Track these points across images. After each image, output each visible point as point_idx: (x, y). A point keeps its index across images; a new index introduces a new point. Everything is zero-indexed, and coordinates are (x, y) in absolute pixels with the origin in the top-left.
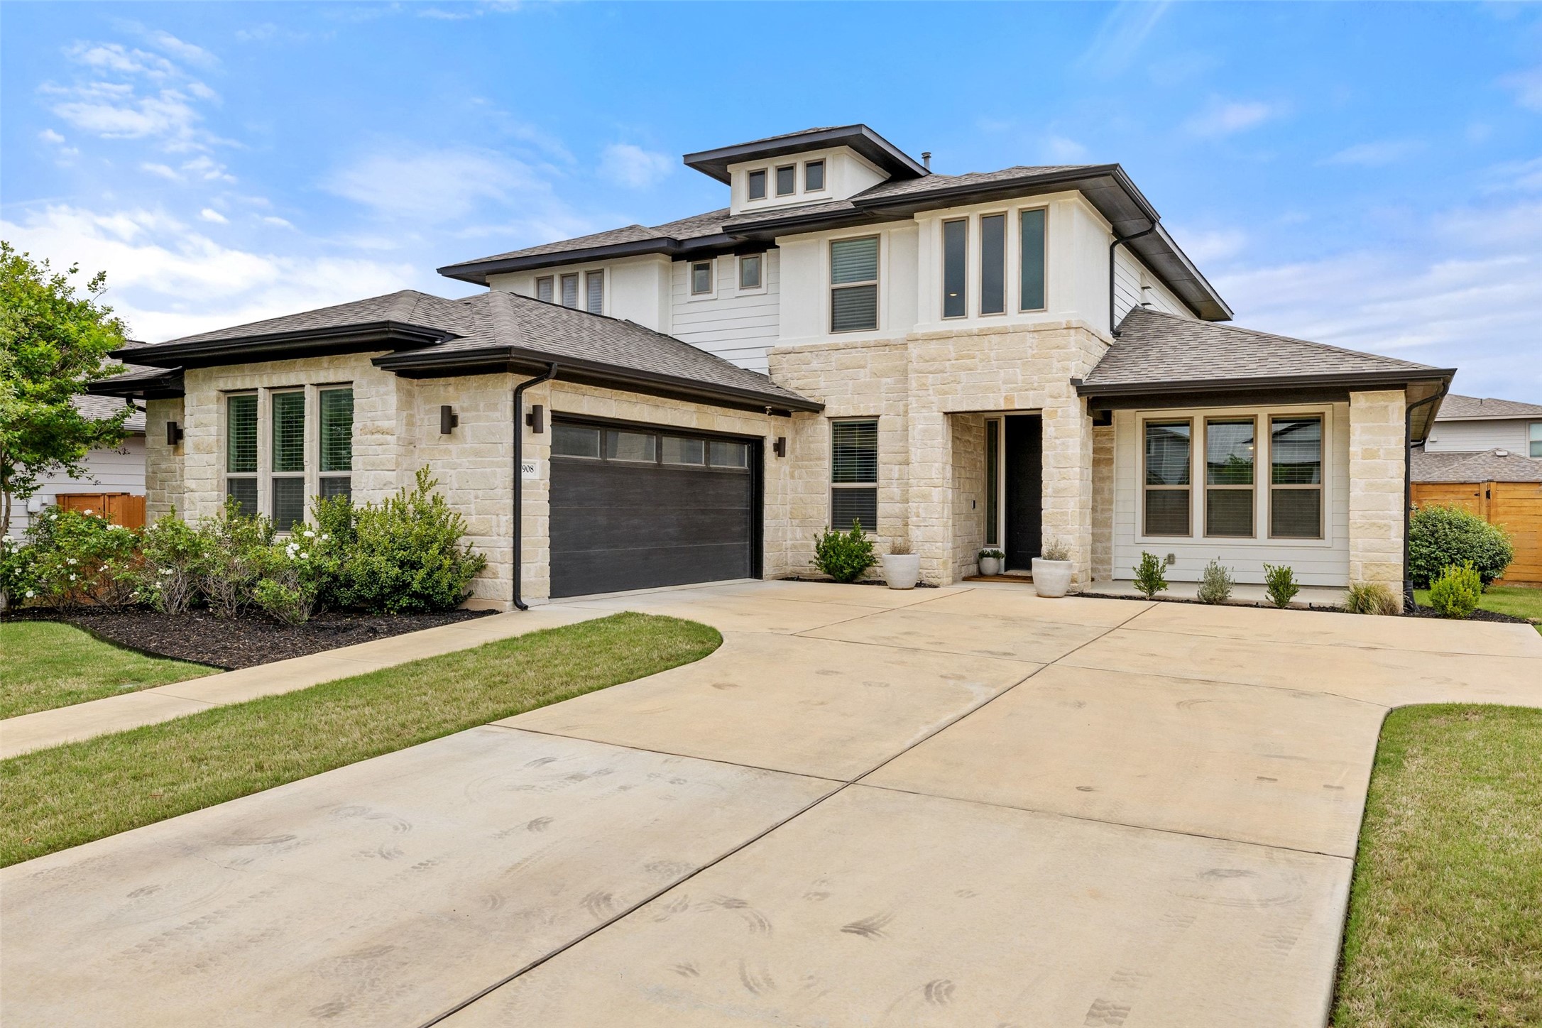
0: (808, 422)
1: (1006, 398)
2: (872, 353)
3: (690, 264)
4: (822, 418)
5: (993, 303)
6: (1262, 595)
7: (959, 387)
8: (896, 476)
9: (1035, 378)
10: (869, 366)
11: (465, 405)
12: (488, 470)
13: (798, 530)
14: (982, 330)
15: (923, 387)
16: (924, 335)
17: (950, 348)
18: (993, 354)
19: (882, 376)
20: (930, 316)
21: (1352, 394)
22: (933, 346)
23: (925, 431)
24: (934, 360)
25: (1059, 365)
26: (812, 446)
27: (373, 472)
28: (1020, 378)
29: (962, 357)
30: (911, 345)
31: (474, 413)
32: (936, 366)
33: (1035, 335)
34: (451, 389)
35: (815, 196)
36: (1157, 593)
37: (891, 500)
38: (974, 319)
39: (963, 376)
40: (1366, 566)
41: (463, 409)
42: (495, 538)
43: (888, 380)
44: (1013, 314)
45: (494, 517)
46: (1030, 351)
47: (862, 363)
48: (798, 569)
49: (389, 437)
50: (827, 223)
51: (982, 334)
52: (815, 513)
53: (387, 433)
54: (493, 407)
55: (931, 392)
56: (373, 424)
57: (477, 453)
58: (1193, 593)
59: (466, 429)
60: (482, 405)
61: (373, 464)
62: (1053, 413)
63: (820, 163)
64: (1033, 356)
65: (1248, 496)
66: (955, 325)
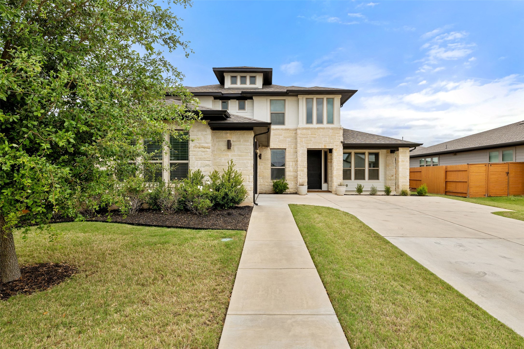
0: (264, 150)
1: (324, 145)
2: (284, 131)
3: (220, 101)
4: (269, 149)
5: (320, 121)
6: (383, 193)
7: (312, 142)
8: (291, 165)
9: (332, 141)
10: (283, 135)
11: (234, 140)
12: (245, 161)
13: (261, 180)
14: (318, 128)
15: (302, 141)
16: (302, 128)
17: (309, 132)
18: (321, 134)
19: (287, 138)
20: (303, 123)
21: (399, 148)
22: (304, 131)
23: (302, 153)
24: (305, 134)
25: (338, 138)
26: (266, 156)
27: (200, 161)
28: (328, 140)
29: (312, 134)
30: (298, 130)
31: (239, 143)
32: (305, 136)
33: (332, 130)
34: (228, 134)
35: (253, 86)
36: (362, 194)
37: (290, 171)
38: (315, 125)
39: (313, 139)
40: (402, 186)
41: (233, 141)
42: (248, 183)
43: (289, 139)
44: (325, 125)
45: (247, 176)
46: (330, 134)
47: (281, 134)
48: (262, 191)
49: (208, 150)
50: (269, 95)
51: (318, 129)
52: (267, 175)
53: (207, 148)
54: (247, 141)
55: (304, 143)
56: (200, 145)
57: (240, 156)
58: (368, 193)
59: (235, 148)
60: (242, 140)
61: (200, 158)
62: (336, 150)
63: (255, 77)
64: (331, 135)
65: (364, 170)
66: (309, 126)
